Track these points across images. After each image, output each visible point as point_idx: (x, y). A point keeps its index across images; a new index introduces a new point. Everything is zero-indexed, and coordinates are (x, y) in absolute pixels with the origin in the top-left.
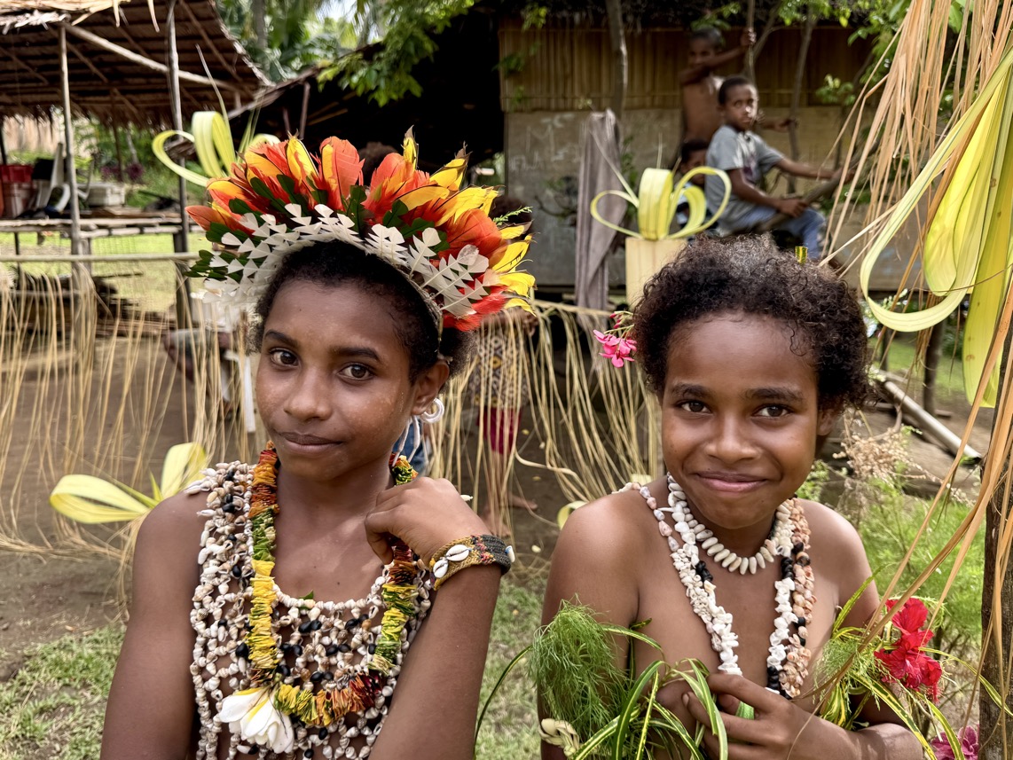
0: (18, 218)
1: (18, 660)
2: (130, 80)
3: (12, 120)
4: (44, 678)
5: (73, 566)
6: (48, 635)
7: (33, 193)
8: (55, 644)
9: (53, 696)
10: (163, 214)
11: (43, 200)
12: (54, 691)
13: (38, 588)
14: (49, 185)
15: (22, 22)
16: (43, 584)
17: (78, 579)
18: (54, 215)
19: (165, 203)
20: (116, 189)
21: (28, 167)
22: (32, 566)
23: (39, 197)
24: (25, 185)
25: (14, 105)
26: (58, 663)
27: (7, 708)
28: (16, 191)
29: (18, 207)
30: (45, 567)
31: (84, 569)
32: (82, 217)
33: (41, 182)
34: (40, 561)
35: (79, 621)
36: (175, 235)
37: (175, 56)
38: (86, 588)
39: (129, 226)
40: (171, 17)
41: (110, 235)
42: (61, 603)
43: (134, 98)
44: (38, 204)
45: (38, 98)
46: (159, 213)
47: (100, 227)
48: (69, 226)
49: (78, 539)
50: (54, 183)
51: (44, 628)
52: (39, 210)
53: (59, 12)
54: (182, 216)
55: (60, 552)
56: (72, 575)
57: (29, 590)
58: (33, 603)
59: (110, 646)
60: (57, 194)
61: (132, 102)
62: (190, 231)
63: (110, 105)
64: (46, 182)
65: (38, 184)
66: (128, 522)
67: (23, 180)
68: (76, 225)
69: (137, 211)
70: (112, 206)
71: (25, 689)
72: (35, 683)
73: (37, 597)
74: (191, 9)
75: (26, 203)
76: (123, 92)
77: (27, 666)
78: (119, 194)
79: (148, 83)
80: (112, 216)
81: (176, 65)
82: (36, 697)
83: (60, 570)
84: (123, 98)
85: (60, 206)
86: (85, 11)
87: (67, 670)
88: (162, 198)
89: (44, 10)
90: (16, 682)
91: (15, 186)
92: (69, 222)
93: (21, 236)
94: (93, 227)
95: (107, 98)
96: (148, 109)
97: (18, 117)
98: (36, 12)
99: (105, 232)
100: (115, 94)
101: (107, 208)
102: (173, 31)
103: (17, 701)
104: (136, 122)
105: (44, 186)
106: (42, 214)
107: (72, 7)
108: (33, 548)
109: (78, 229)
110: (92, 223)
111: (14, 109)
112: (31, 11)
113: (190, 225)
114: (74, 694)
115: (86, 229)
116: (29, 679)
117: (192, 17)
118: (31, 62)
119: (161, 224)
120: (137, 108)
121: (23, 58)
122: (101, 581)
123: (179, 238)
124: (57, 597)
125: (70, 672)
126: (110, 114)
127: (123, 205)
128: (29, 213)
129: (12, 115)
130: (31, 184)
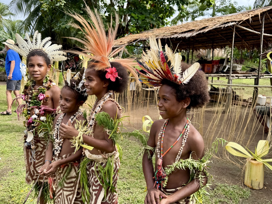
0: (214, 73)
1: (214, 185)
2: (248, 37)
3: (216, 49)
4: (221, 193)
5: (227, 165)
6: (221, 182)
7: (219, 67)
8: (223, 185)
9: (223, 198)
10: (252, 73)
11: (221, 69)
12: (223, 197)
13: (218, 168)
14: (223, 65)
15: (226, 25)
16: (220, 168)
17: (228, 169)
18: (224, 73)
19: (253, 70)
20: (240, 66)
21: (219, 60)
22: (217, 162)
23: (220, 68)
24: (217, 65)
25: (217, 46)
26: (224, 190)
27: (212, 197)
28: (215, 67)
29: (215, 70)
30: (220, 163)
31: (230, 167)
32: (232, 73)
33: (221, 65)
34: (219, 161)
35: (229, 180)
36: (255, 79)
37: (263, 30)
38: (231, 172)
39: (244, 76)
40: (264, 18)
41: (238, 78)
42: (224, 174)
43: (248, 42)
44: (220, 70)
45: (223, 44)
46: (251, 73)
47: (236, 76)
48: (229, 76)
49: (228, 158)
50: (224, 65)
51: (220, 179)
52: (220, 71)
53: (235, 22)
54: (258, 74)
55: (223, 160)
56: (227, 168)
57: (216, 168)
58: (217, 172)
59: (237, 191)
60: (225, 67)
61: (247, 43)
62: (260, 78)
63: (241, 44)
64: (222, 64)
65: (220, 65)
66: (246, 158)
67: (217, 64)
68: (230, 76)
69: (245, 72)
70: (238, 70)
71: (216, 194)
72: (218, 193)
73: (218, 170)
74: (270, 15)
75: (217, 70)
76: (245, 41)
77: (216, 188)
78: (240, 67)
79: (253, 37)
80: (238, 73)
81: (263, 32)
82: (219, 197)
83: (224, 165)
84: (245, 42)
85: (225, 71)
86: (242, 21)
87: (226, 193)
88: (252, 68)
89: (232, 22)
90: (214, 191)
91: (215, 65)
92: (229, 75)
93: (213, 78)
94: (235, 76)
95: (241, 42)
96: (251, 44)
97: (217, 49)
98: (230, 23)
99: (237, 78)
100: (243, 41)
101: (237, 71)
102: (264, 22)
103: (214, 196)
104: (247, 48)
105: (222, 65)
106: (220, 72)
107: (239, 20)
108: (217, 157)
109: (231, 77)
110: (234, 75)
111: (216, 47)
112: (229, 23)
113: (260, 76)
114: (228, 200)
115: (233, 77)
116: (217, 192)
117: (270, 18)
118: (223, 35)
119: (252, 76)
120: (248, 44)
121: (221, 34)
122: (234, 172)
123: (256, 80)
124: (223, 172)
125: (227, 194)
126: (240, 47)
127: (241, 70)
128: (217, 72)
129: (216, 48)
130: (219, 65)
